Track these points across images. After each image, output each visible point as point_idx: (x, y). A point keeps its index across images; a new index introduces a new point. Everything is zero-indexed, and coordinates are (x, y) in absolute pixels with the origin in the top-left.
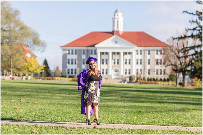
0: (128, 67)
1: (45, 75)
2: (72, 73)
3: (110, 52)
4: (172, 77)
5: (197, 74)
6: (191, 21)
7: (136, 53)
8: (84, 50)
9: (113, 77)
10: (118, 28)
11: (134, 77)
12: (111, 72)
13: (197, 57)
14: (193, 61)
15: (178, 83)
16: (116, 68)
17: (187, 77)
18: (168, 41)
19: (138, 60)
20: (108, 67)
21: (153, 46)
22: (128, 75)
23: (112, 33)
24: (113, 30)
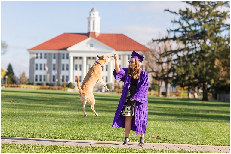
0: (105, 74)
1: (9, 82)
2: (41, 80)
3: (85, 56)
4: (154, 86)
5: (179, 82)
6: (173, 20)
8: (54, 54)
10: (94, 29)
11: (112, 85)
13: (179, 62)
14: (175, 67)
15: (160, 93)
17: (169, 85)
18: (149, 44)
20: (82, 73)
23: (87, 35)
24: (89, 32)
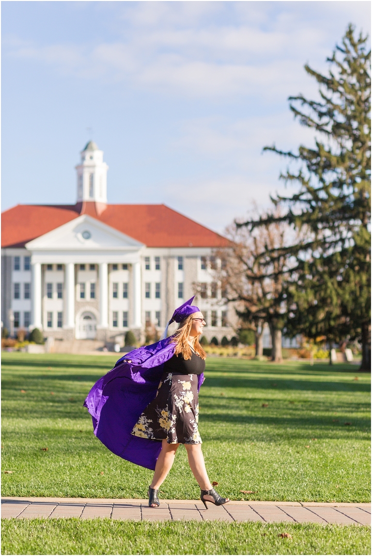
0: (121, 305)
3: (70, 262)
4: (246, 333)
5: (302, 326)
6: (285, 174)
7: (144, 264)
9: (80, 334)
10: (91, 193)
11: (140, 334)
12: (74, 322)
13: (302, 277)
14: (292, 289)
15: (261, 351)
16: (88, 308)
17: (279, 334)
19: (148, 285)
20: (65, 305)
21: (191, 244)
22: (121, 328)
23: (76, 209)
24: (80, 200)
